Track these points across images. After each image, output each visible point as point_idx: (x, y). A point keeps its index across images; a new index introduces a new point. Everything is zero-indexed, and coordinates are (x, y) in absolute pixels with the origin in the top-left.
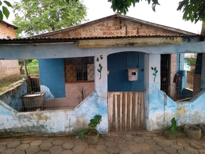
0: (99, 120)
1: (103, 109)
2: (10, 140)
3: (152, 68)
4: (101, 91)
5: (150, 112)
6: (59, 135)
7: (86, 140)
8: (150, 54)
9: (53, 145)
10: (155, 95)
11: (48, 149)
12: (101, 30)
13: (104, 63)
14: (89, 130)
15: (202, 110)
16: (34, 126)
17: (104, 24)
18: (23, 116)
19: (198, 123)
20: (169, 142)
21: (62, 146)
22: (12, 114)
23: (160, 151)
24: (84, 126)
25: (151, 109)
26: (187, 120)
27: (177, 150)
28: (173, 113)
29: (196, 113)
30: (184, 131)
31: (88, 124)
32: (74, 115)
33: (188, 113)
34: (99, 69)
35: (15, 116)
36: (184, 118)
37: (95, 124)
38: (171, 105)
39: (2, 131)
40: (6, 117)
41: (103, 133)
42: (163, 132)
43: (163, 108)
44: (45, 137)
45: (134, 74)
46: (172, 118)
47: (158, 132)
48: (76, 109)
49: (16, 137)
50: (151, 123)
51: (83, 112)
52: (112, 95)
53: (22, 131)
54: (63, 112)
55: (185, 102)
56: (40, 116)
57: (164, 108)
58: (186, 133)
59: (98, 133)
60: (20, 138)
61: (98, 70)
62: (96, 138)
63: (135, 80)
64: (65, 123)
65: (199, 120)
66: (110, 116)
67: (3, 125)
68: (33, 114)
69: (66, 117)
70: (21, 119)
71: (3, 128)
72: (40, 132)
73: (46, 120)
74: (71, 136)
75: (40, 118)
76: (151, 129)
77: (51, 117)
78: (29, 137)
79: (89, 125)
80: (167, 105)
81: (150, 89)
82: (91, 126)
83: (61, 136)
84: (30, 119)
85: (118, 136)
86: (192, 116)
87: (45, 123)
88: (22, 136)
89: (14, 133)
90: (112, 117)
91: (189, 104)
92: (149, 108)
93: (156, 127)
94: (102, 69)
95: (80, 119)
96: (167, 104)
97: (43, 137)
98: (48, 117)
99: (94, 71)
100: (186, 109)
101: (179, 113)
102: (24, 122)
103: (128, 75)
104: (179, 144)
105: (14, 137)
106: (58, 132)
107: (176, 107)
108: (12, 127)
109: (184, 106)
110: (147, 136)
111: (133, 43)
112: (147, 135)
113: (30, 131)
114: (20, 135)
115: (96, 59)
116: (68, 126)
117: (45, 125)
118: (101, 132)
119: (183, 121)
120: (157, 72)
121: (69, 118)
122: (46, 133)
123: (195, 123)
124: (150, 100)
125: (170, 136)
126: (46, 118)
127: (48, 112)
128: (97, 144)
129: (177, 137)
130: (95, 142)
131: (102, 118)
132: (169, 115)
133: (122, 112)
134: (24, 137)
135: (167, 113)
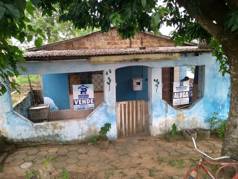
0: (109, 128)
1: (112, 118)
2: (28, 148)
3: (155, 80)
4: (110, 101)
5: (154, 119)
6: (73, 142)
7: (98, 146)
8: (152, 68)
9: (69, 151)
10: (157, 103)
11: (65, 154)
12: (105, 40)
13: (113, 76)
14: (100, 137)
15: (198, 116)
16: (49, 136)
17: (108, 34)
18: (39, 126)
19: (195, 128)
20: (170, 144)
21: (77, 151)
22: (29, 125)
23: (162, 151)
24: (95, 134)
25: (154, 117)
26: (186, 125)
27: (176, 150)
28: (174, 119)
29: (194, 119)
30: (183, 135)
31: (98, 131)
32: (87, 123)
33: (186, 119)
34: (109, 81)
35: (32, 126)
36: (183, 123)
37: (106, 131)
38: (171, 112)
39: (20, 141)
40: (23, 127)
41: (112, 139)
42: (165, 137)
43: (164, 115)
44: (60, 145)
45: (139, 83)
46: (173, 124)
47: (161, 137)
48: (88, 118)
49: (33, 146)
50: (154, 129)
51: (95, 121)
52: (119, 105)
53: (38, 140)
54: (76, 122)
55: (184, 109)
56: (55, 125)
57: (166, 115)
58: (184, 136)
59: (108, 139)
60: (36, 147)
61: (107, 83)
62: (107, 143)
63: (140, 90)
64: (78, 132)
65: (196, 125)
66: (118, 124)
67: (21, 136)
68: (49, 124)
69: (79, 127)
70: (37, 129)
71: (21, 138)
72: (56, 141)
73: (61, 130)
74: (84, 143)
75: (55, 127)
76: (155, 134)
77: (65, 126)
78: (44, 145)
79: (100, 132)
80: (168, 113)
81: (153, 99)
82: (102, 133)
83: (74, 144)
84: (45, 129)
85: (126, 142)
86: (190, 121)
87: (60, 132)
88: (38, 145)
89: (31, 142)
90: (120, 125)
91: (187, 111)
92: (153, 116)
93: (159, 132)
94: (111, 81)
95: (92, 127)
96: (168, 111)
97: (58, 145)
98: (63, 126)
99: (103, 84)
100: (185, 115)
101: (178, 119)
102: (40, 131)
103: (133, 85)
104: (178, 146)
105: (31, 146)
106: (71, 140)
107: (176, 114)
108: (29, 137)
109: (183, 113)
110: (151, 141)
111: (138, 59)
112: (151, 139)
113: (46, 140)
114: (36, 144)
115: (105, 73)
116: (81, 134)
117: (60, 134)
118: (110, 138)
119: (182, 126)
120: (158, 83)
121: (81, 127)
122: (61, 142)
123: (193, 128)
124: (153, 108)
125: (171, 139)
126: (61, 128)
127: (63, 122)
128: (108, 148)
129: (177, 140)
130: (107, 147)
131: (112, 126)
132: (170, 121)
133: (128, 120)
134: (40, 146)
135: (168, 120)
